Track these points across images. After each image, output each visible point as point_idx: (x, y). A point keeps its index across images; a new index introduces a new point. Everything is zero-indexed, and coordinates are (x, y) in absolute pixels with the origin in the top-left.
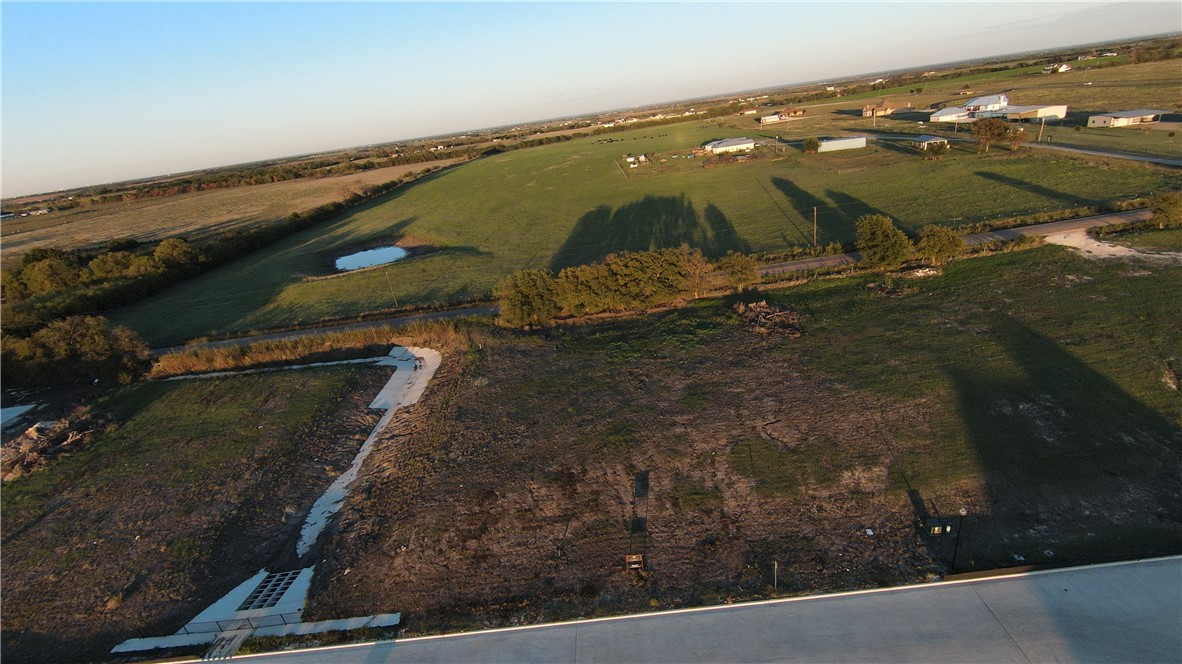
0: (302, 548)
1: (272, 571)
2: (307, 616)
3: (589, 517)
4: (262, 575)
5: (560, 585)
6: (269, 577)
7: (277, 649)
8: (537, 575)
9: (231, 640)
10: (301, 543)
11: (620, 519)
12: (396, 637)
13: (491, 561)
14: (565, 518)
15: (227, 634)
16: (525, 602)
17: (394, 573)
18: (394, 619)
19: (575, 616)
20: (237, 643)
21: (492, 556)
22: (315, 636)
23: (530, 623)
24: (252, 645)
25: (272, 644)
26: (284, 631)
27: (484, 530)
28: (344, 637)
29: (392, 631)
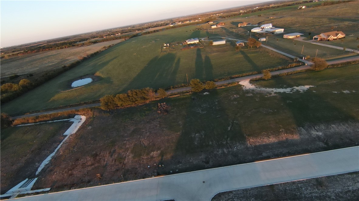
0: (37, 173)
1: (29, 179)
2: (32, 189)
3: (96, 165)
4: (27, 179)
5: (84, 180)
6: (28, 180)
7: (24, 196)
8: (80, 179)
9: (15, 195)
10: (37, 172)
11: (103, 165)
12: (48, 193)
13: (72, 176)
14: (92, 165)
15: (15, 194)
16: (76, 184)
17: (52, 179)
18: (49, 189)
19: (83, 188)
20: (16, 195)
21: (73, 174)
22: (32, 193)
23: (75, 189)
24: (20, 196)
25: (23, 195)
26: (26, 193)
27: (74, 169)
28: (38, 193)
29: (48, 192)
